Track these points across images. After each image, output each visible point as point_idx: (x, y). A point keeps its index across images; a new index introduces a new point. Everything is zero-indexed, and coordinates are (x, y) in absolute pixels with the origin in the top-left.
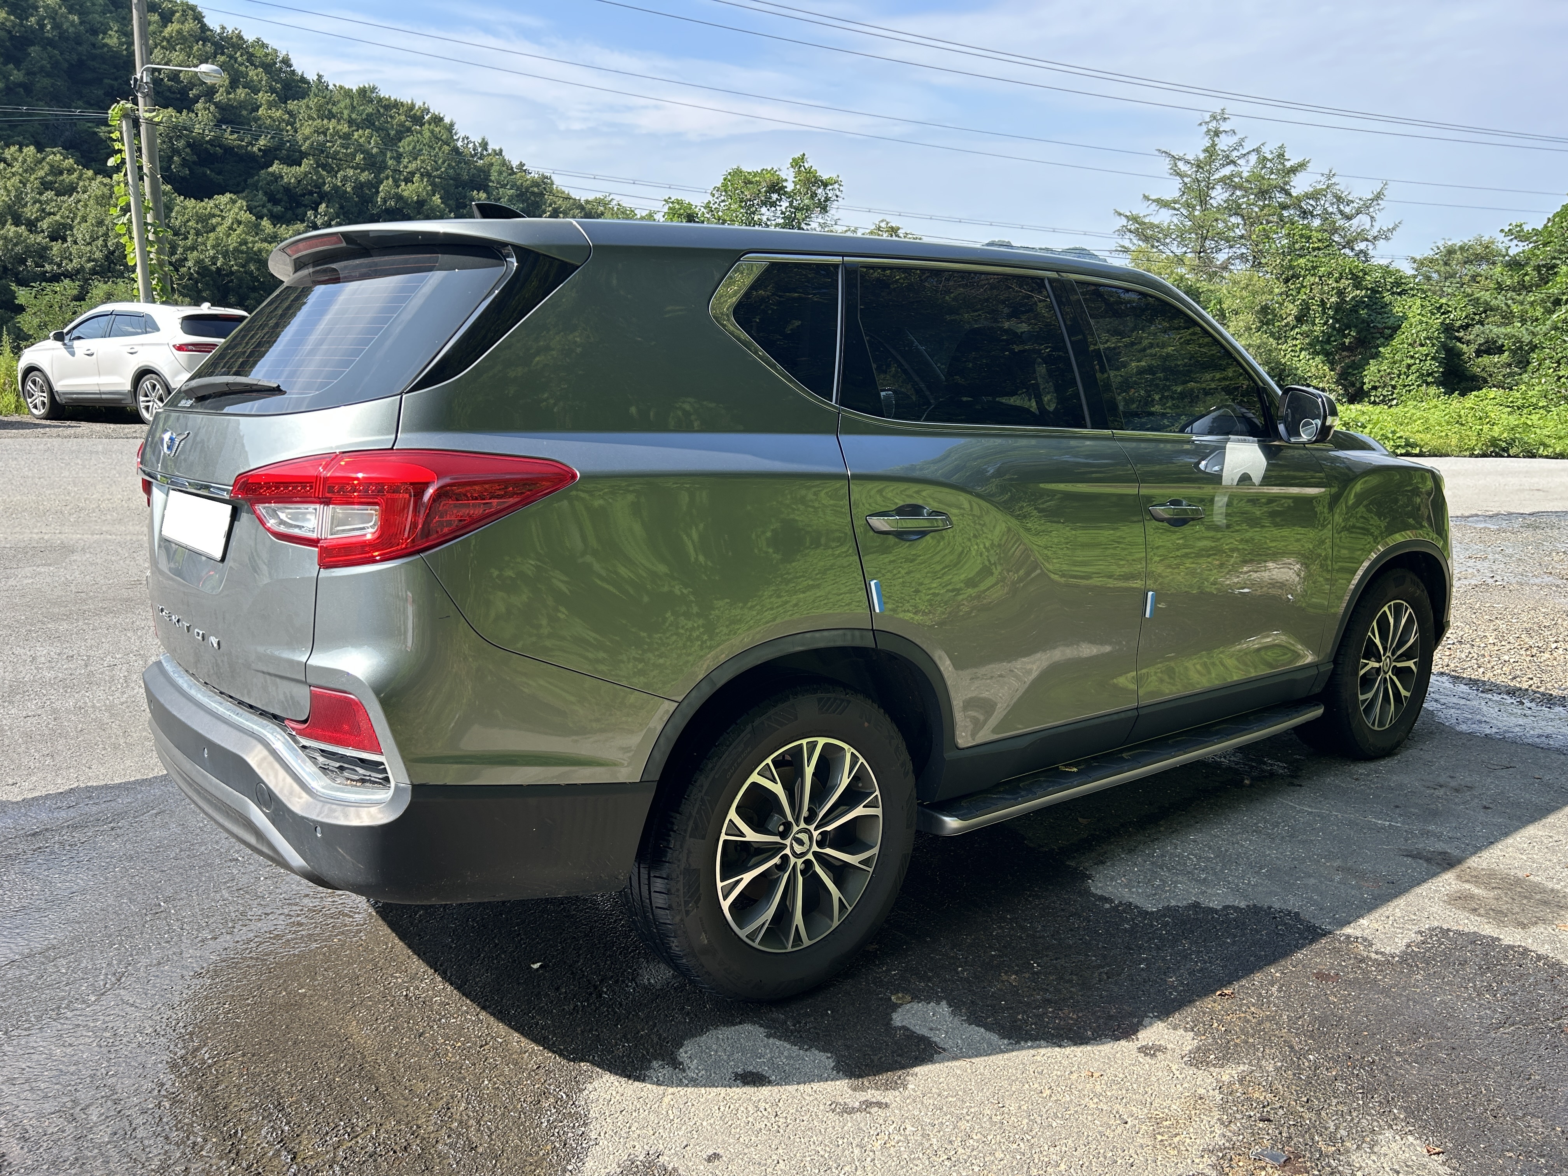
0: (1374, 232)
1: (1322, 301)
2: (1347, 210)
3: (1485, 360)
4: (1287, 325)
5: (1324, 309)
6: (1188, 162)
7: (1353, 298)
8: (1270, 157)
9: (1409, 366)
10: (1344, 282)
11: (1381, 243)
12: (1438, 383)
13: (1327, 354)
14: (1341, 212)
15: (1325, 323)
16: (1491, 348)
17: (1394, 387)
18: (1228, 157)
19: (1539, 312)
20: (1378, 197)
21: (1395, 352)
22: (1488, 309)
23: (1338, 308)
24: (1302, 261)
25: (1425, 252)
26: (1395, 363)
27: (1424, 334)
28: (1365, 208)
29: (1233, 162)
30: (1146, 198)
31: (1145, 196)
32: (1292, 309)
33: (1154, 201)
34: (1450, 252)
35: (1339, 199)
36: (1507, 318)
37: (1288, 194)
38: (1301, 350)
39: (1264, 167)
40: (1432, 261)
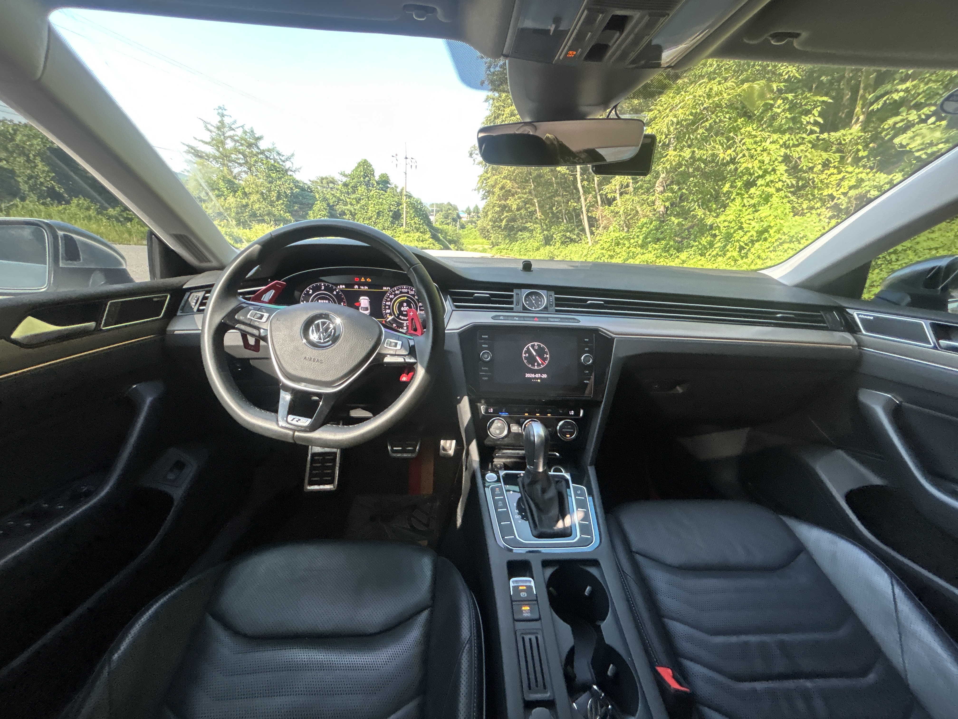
0: (294, 168)
1: (285, 191)
2: (283, 158)
5: (286, 195)
6: (212, 125)
7: (296, 192)
8: (248, 131)
10: (291, 186)
11: (297, 173)
14: (280, 159)
15: (288, 201)
18: (231, 127)
19: (355, 202)
20: (293, 155)
22: (339, 200)
23: (291, 195)
24: (274, 175)
25: (314, 179)
27: (323, 207)
28: (288, 159)
29: (233, 130)
30: (195, 139)
31: (194, 138)
32: (274, 194)
33: (200, 141)
34: (322, 179)
35: (279, 154)
36: (346, 203)
37: (258, 148)
38: (280, 210)
39: (246, 135)
40: (316, 182)
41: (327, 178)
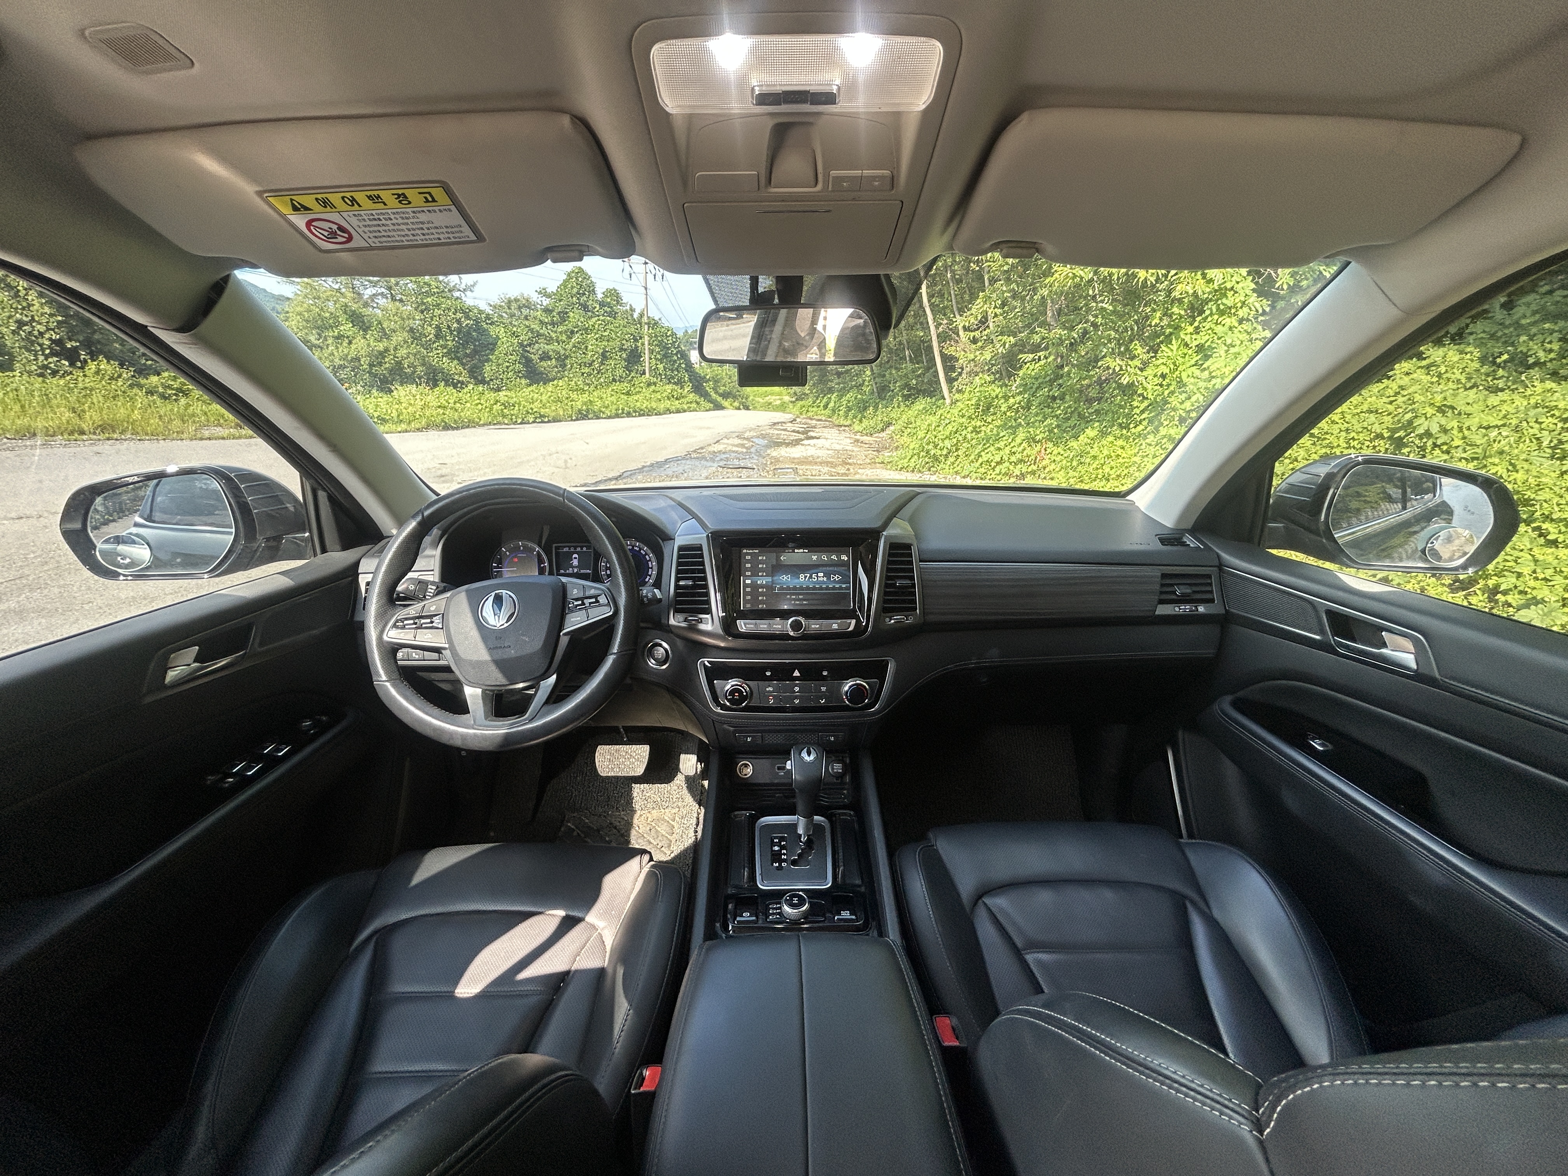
0: (463, 286)
3: (544, 364)
4: (430, 340)
5: (451, 331)
7: (467, 325)
9: (508, 367)
10: (459, 315)
11: (468, 293)
12: (526, 377)
13: (458, 359)
15: (454, 340)
16: (545, 357)
17: (502, 379)
19: (564, 338)
21: (498, 358)
22: (539, 335)
23: (459, 331)
24: (429, 299)
25: (495, 301)
26: (499, 365)
27: (511, 348)
32: (431, 331)
34: (510, 302)
36: (549, 341)
38: (443, 356)
40: (500, 306)
41: (517, 300)
